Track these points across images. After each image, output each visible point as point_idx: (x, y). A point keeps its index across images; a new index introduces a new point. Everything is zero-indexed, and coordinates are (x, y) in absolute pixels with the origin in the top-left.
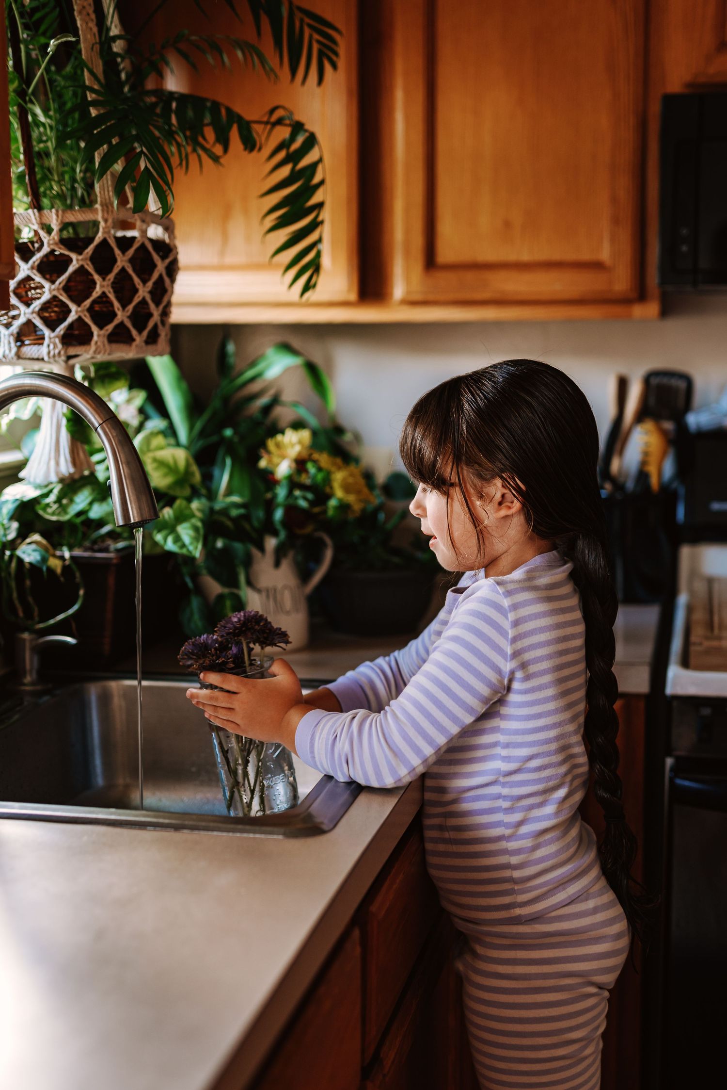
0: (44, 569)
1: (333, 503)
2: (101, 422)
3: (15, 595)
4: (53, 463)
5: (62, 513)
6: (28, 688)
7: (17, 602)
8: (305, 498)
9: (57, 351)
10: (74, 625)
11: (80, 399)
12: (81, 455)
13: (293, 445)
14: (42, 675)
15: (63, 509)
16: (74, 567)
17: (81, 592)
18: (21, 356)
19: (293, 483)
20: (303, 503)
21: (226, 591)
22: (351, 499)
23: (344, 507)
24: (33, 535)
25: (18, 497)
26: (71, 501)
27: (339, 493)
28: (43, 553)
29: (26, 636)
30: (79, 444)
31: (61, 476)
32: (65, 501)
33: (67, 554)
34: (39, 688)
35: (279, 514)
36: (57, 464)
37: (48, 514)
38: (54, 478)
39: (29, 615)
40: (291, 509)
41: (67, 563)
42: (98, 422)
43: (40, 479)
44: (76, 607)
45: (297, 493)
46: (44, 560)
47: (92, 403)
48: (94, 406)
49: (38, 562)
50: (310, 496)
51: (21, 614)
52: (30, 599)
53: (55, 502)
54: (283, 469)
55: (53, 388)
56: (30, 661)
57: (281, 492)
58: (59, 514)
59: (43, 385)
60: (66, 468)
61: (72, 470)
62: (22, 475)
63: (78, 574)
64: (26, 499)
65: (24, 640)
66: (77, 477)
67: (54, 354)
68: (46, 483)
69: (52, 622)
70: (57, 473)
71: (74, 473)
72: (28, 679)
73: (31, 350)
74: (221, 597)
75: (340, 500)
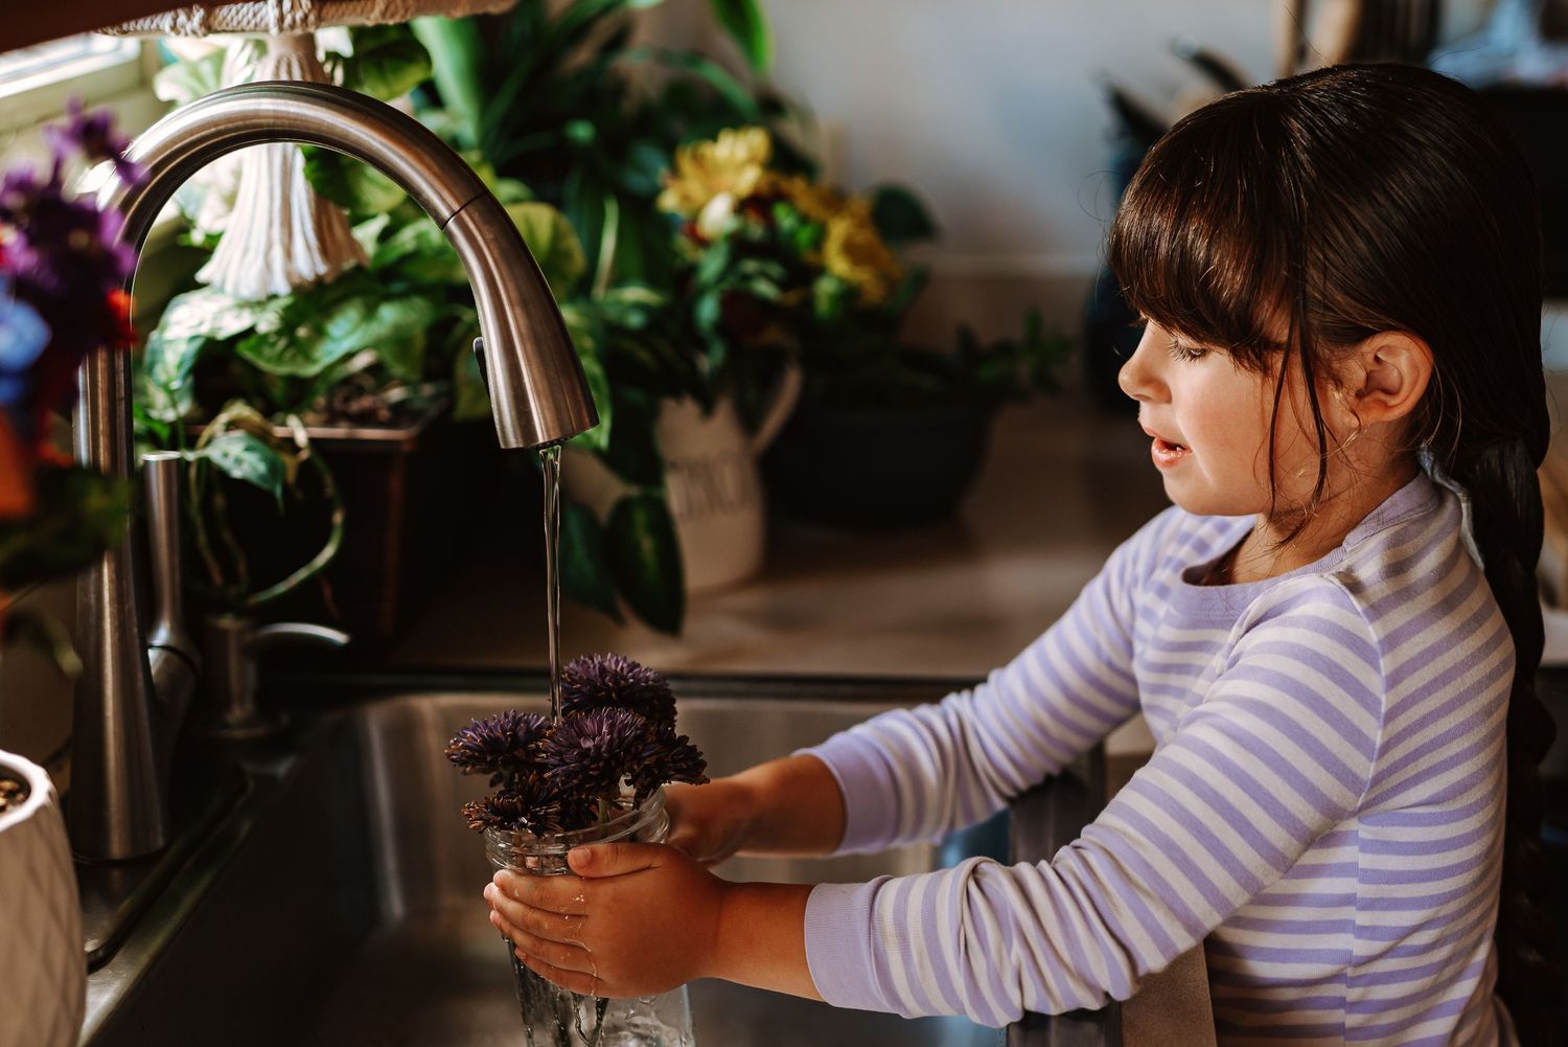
0: (278, 491)
1: (826, 287)
2: (456, 207)
3: (202, 538)
4: (278, 252)
5: (300, 359)
6: (239, 734)
7: (207, 554)
8: (765, 275)
9: (299, 15)
10: (327, 592)
11: (402, 152)
12: (338, 231)
13: (740, 167)
14: (266, 701)
15: (303, 350)
16: (320, 464)
17: (338, 518)
18: (216, 25)
19: (739, 246)
20: (765, 289)
21: (634, 491)
22: (863, 276)
23: (849, 294)
24: (232, 404)
25: (204, 330)
26: (319, 333)
27: (838, 265)
28: (269, 453)
29: (227, 622)
30: (332, 207)
31: (296, 280)
32: (302, 332)
33: (301, 437)
34: (260, 731)
35: (708, 310)
36: (288, 254)
37: (269, 360)
38: (282, 287)
39: (230, 575)
40: (737, 302)
41: (304, 455)
42: (449, 207)
43: (250, 288)
44: (329, 552)
45: (750, 266)
46: (274, 469)
47: (431, 162)
48: (436, 169)
49: (262, 477)
50: (775, 270)
51: (218, 579)
52: (227, 536)
53: (279, 333)
54: (718, 216)
55: (333, 125)
56: (241, 675)
57: (711, 265)
58: (293, 359)
59: (306, 116)
60: (308, 263)
61: (322, 269)
62: (202, 275)
63: (329, 480)
64: (222, 335)
65: (225, 632)
66: (329, 280)
67: (294, 21)
68: (263, 297)
69: (281, 588)
70: (288, 275)
71: (326, 274)
72: (237, 713)
73: (238, 12)
74: (623, 507)
75: (842, 280)
